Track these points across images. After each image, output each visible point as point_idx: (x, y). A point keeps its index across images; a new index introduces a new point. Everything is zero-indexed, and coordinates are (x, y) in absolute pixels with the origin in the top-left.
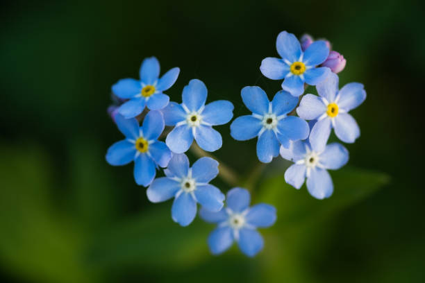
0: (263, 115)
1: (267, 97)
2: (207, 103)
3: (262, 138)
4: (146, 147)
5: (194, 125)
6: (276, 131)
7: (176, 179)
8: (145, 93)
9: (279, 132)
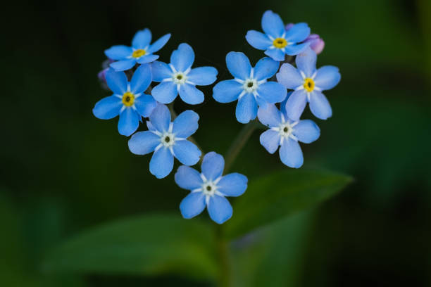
0: (244, 80)
1: (249, 63)
2: (193, 67)
3: (242, 100)
4: (132, 100)
5: (179, 83)
6: (256, 94)
7: (157, 133)
8: (136, 55)
9: (258, 95)
